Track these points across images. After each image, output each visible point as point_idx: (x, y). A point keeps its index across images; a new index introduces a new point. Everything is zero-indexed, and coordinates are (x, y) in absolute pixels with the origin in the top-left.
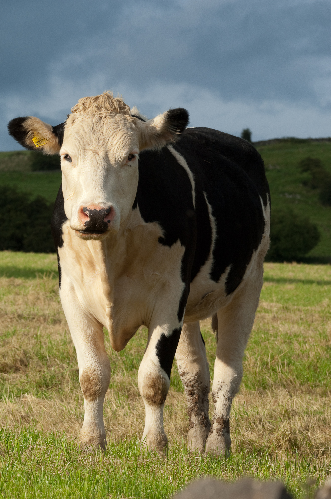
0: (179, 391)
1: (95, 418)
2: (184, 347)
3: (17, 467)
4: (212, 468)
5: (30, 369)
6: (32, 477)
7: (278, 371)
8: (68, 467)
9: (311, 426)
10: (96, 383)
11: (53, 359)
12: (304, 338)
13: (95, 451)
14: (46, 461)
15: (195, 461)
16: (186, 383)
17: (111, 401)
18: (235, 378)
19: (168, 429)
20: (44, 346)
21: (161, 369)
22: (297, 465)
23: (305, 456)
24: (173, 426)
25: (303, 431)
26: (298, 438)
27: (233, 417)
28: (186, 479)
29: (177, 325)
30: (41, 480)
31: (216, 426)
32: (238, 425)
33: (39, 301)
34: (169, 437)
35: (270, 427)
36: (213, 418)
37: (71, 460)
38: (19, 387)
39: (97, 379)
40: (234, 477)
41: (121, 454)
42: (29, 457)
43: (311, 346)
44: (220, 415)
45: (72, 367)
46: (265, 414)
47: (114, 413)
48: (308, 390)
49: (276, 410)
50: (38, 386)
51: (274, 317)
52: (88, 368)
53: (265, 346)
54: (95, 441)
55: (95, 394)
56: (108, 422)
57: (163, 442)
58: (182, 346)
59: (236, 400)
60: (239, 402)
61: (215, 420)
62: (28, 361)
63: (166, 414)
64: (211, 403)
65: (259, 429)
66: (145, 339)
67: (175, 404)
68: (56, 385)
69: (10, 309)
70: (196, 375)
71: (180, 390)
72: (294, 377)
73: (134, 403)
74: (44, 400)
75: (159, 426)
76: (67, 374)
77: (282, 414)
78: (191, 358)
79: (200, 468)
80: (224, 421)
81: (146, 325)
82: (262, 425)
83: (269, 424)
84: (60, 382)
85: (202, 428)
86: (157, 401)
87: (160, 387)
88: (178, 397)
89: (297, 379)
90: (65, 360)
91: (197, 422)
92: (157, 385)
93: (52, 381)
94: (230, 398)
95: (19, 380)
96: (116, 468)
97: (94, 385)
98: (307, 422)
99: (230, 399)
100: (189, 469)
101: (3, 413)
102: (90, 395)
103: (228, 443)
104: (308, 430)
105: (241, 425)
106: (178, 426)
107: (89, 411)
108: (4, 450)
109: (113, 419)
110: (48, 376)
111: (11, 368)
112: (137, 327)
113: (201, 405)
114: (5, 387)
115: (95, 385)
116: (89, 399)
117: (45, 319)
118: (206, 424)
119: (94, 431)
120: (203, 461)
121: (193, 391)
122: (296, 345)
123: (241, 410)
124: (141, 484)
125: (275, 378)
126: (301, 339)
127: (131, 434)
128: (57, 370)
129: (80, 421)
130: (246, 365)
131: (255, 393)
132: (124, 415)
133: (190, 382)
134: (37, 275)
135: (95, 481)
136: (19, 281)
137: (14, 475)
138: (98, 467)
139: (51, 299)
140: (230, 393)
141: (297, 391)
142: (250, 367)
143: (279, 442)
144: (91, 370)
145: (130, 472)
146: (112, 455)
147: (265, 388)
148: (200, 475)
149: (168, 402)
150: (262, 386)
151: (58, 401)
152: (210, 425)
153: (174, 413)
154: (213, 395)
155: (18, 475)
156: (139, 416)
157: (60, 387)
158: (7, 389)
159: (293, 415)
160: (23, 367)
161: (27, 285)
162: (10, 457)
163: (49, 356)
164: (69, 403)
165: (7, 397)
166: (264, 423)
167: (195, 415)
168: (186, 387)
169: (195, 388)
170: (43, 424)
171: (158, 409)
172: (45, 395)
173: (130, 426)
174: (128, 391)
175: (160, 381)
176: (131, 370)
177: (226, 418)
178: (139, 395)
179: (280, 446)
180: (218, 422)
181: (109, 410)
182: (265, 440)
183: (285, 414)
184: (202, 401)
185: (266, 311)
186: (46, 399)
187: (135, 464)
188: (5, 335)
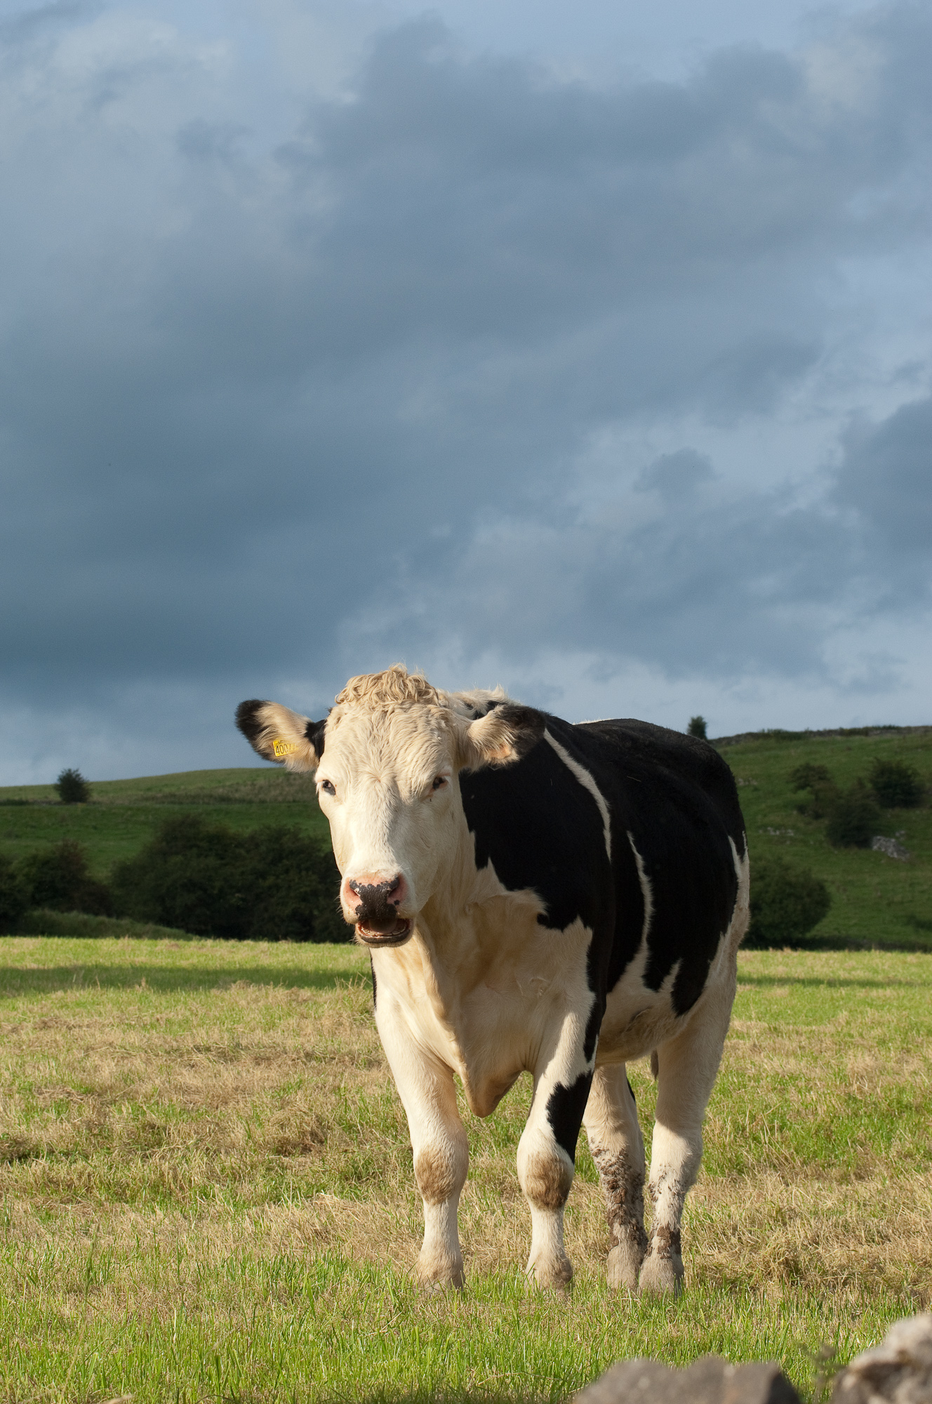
0: (590, 1180)
1: (443, 1233)
2: (598, 1105)
3: (308, 1322)
4: (651, 1316)
5: (328, 1149)
6: (334, 1340)
7: (763, 1141)
8: (397, 1321)
9: (824, 1235)
10: (443, 1173)
11: (369, 1130)
12: (808, 1080)
13: (444, 1291)
14: (358, 1312)
15: (621, 1306)
16: (602, 1169)
17: (471, 1201)
18: (689, 1157)
19: (572, 1248)
20: (352, 1107)
21: (557, 1146)
22: (799, 1306)
23: (813, 1289)
24: (581, 1242)
25: (809, 1245)
26: (801, 1258)
27: (687, 1224)
28: (606, 1338)
29: (585, 1068)
30: (351, 1347)
31: (656, 1242)
32: (695, 1238)
33: (341, 1028)
34: (574, 1263)
35: (751, 1240)
36: (652, 1228)
37: (403, 1308)
38: (310, 1180)
39: (444, 1165)
40: (689, 1332)
41: (491, 1296)
42: (328, 1306)
43: (820, 1095)
44: (664, 1224)
45: (401, 1142)
46: (743, 1217)
47: (477, 1223)
48: (816, 1172)
49: (762, 1210)
50: (343, 1177)
51: (755, 1045)
52: (428, 1146)
53: (740, 1097)
54: (443, 1274)
55: (442, 1192)
56: (467, 1238)
57: (564, 1274)
58: (596, 1104)
59: (691, 1194)
60: (696, 1197)
61: (656, 1233)
62: (324, 1134)
63: (568, 1222)
64: (647, 1201)
65: (731, 1244)
66: (528, 1091)
67: (584, 1204)
68: (374, 1175)
69: (290, 1043)
70: (620, 1154)
71: (592, 1179)
72: (792, 1150)
73: (512, 1204)
74: (355, 1201)
75: (556, 1247)
76: (393, 1155)
77: (771, 1216)
78: (611, 1124)
79: (630, 1317)
80: (670, 1233)
81: (529, 1070)
82: (737, 1237)
83: (750, 1235)
84: (380, 1170)
85: (633, 1245)
86: (551, 1202)
87: (557, 1177)
88: (588, 1192)
89: (797, 1153)
90: (390, 1131)
91: (623, 1236)
92: (550, 1174)
93: (367, 1169)
94: (681, 1192)
95: (310, 1168)
96: (483, 1321)
97: (439, 1176)
98: (816, 1229)
99: (681, 1195)
100: (610, 1320)
101: (283, 1226)
102: (433, 1194)
103: (678, 1271)
104: (817, 1244)
105: (700, 1238)
106: (590, 1242)
107: (433, 1221)
108: (285, 1293)
109: (476, 1233)
110: (360, 1160)
111: (294, 1146)
112: (514, 1075)
113: (631, 1206)
114: (285, 1181)
115: (442, 1176)
116: (432, 1201)
117: (352, 1059)
118: (640, 1238)
119: (441, 1256)
120: (635, 1305)
121: (616, 1182)
122: (792, 1095)
123: (699, 1211)
124: (527, 1349)
125: (758, 1152)
126: (802, 1084)
127: (508, 1259)
128: (375, 1149)
129: (418, 1238)
130: (707, 1132)
131: (724, 1181)
132: (496, 1226)
133: (610, 1166)
134: (337, 983)
135: (445, 1346)
136: (306, 993)
137: (303, 1338)
138: (451, 1320)
139: (363, 1024)
140: (680, 1184)
141: (797, 1174)
142: (714, 1136)
143: (767, 1265)
144: (434, 1149)
145: (507, 1328)
146: (475, 1298)
147: (740, 1172)
148: (631, 1330)
149: (571, 1200)
150: (736, 1168)
151: (379, 1205)
152: (647, 1240)
153: (583, 1220)
154: (651, 1188)
155: (311, 1337)
156: (521, 1227)
157: (381, 1178)
158: (289, 1183)
159: (790, 1218)
160: (317, 1145)
161: (321, 1000)
162: (296, 1307)
163: (362, 1125)
164: (398, 1206)
165: (289, 1198)
166: (741, 1233)
167: (620, 1225)
168: (603, 1176)
169: (619, 1177)
170: (353, 1244)
171: (553, 1215)
172: (355, 1193)
173: (506, 1244)
174: (501, 1184)
175: (556, 1166)
176: (506, 1146)
177: (675, 1229)
178: (520, 1190)
179: (769, 1274)
180: (661, 1235)
181: (468, 1217)
182: (743, 1263)
183: (777, 1217)
184: (632, 1200)
185: (740, 1035)
186: (357, 1201)
187: (515, 1315)
188: (284, 1090)
